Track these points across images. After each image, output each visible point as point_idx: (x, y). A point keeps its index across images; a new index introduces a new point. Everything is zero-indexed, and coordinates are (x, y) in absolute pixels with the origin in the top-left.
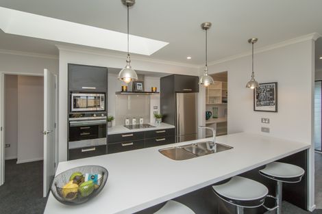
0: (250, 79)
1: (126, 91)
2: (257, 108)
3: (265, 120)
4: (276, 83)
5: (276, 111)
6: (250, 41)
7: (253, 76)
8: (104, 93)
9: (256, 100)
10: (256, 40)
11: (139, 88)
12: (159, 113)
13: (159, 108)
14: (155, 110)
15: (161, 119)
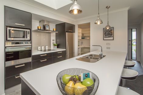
0: (107, 24)
1: (40, 30)
2: (105, 39)
3: (108, 44)
4: (113, 27)
5: (113, 40)
6: (107, 7)
7: (108, 23)
8: (30, 29)
9: (104, 35)
10: (109, 7)
11: (47, 28)
12: (55, 43)
13: (55, 40)
14: (53, 42)
15: (56, 46)
